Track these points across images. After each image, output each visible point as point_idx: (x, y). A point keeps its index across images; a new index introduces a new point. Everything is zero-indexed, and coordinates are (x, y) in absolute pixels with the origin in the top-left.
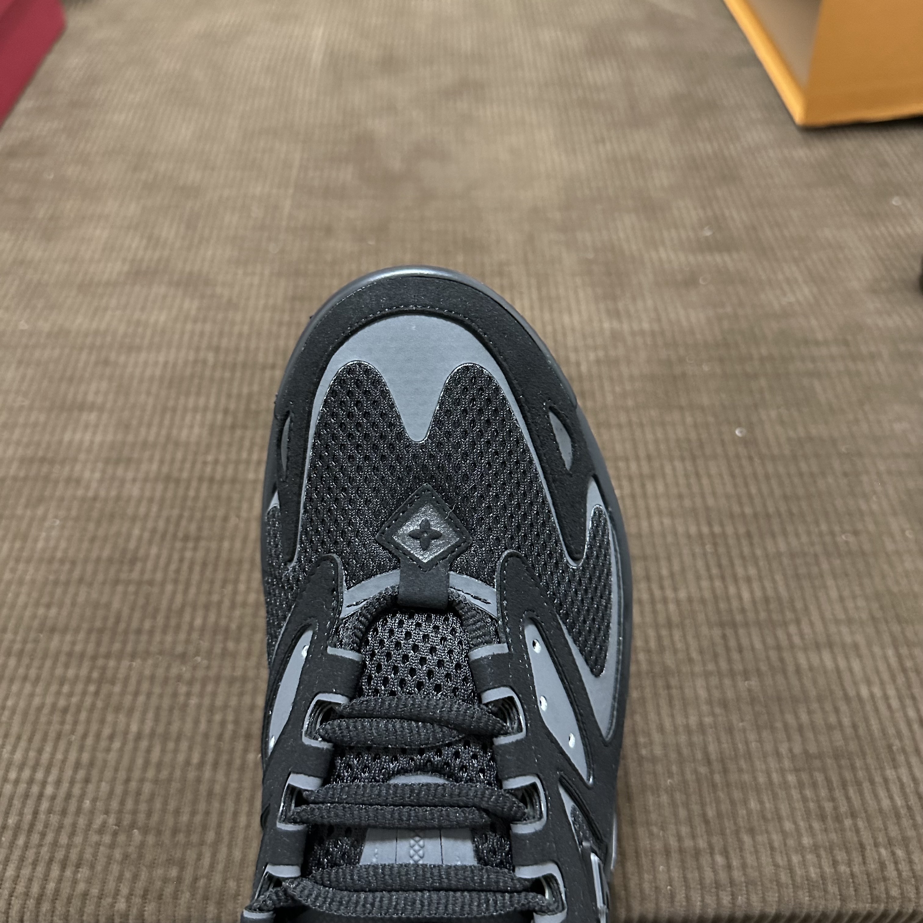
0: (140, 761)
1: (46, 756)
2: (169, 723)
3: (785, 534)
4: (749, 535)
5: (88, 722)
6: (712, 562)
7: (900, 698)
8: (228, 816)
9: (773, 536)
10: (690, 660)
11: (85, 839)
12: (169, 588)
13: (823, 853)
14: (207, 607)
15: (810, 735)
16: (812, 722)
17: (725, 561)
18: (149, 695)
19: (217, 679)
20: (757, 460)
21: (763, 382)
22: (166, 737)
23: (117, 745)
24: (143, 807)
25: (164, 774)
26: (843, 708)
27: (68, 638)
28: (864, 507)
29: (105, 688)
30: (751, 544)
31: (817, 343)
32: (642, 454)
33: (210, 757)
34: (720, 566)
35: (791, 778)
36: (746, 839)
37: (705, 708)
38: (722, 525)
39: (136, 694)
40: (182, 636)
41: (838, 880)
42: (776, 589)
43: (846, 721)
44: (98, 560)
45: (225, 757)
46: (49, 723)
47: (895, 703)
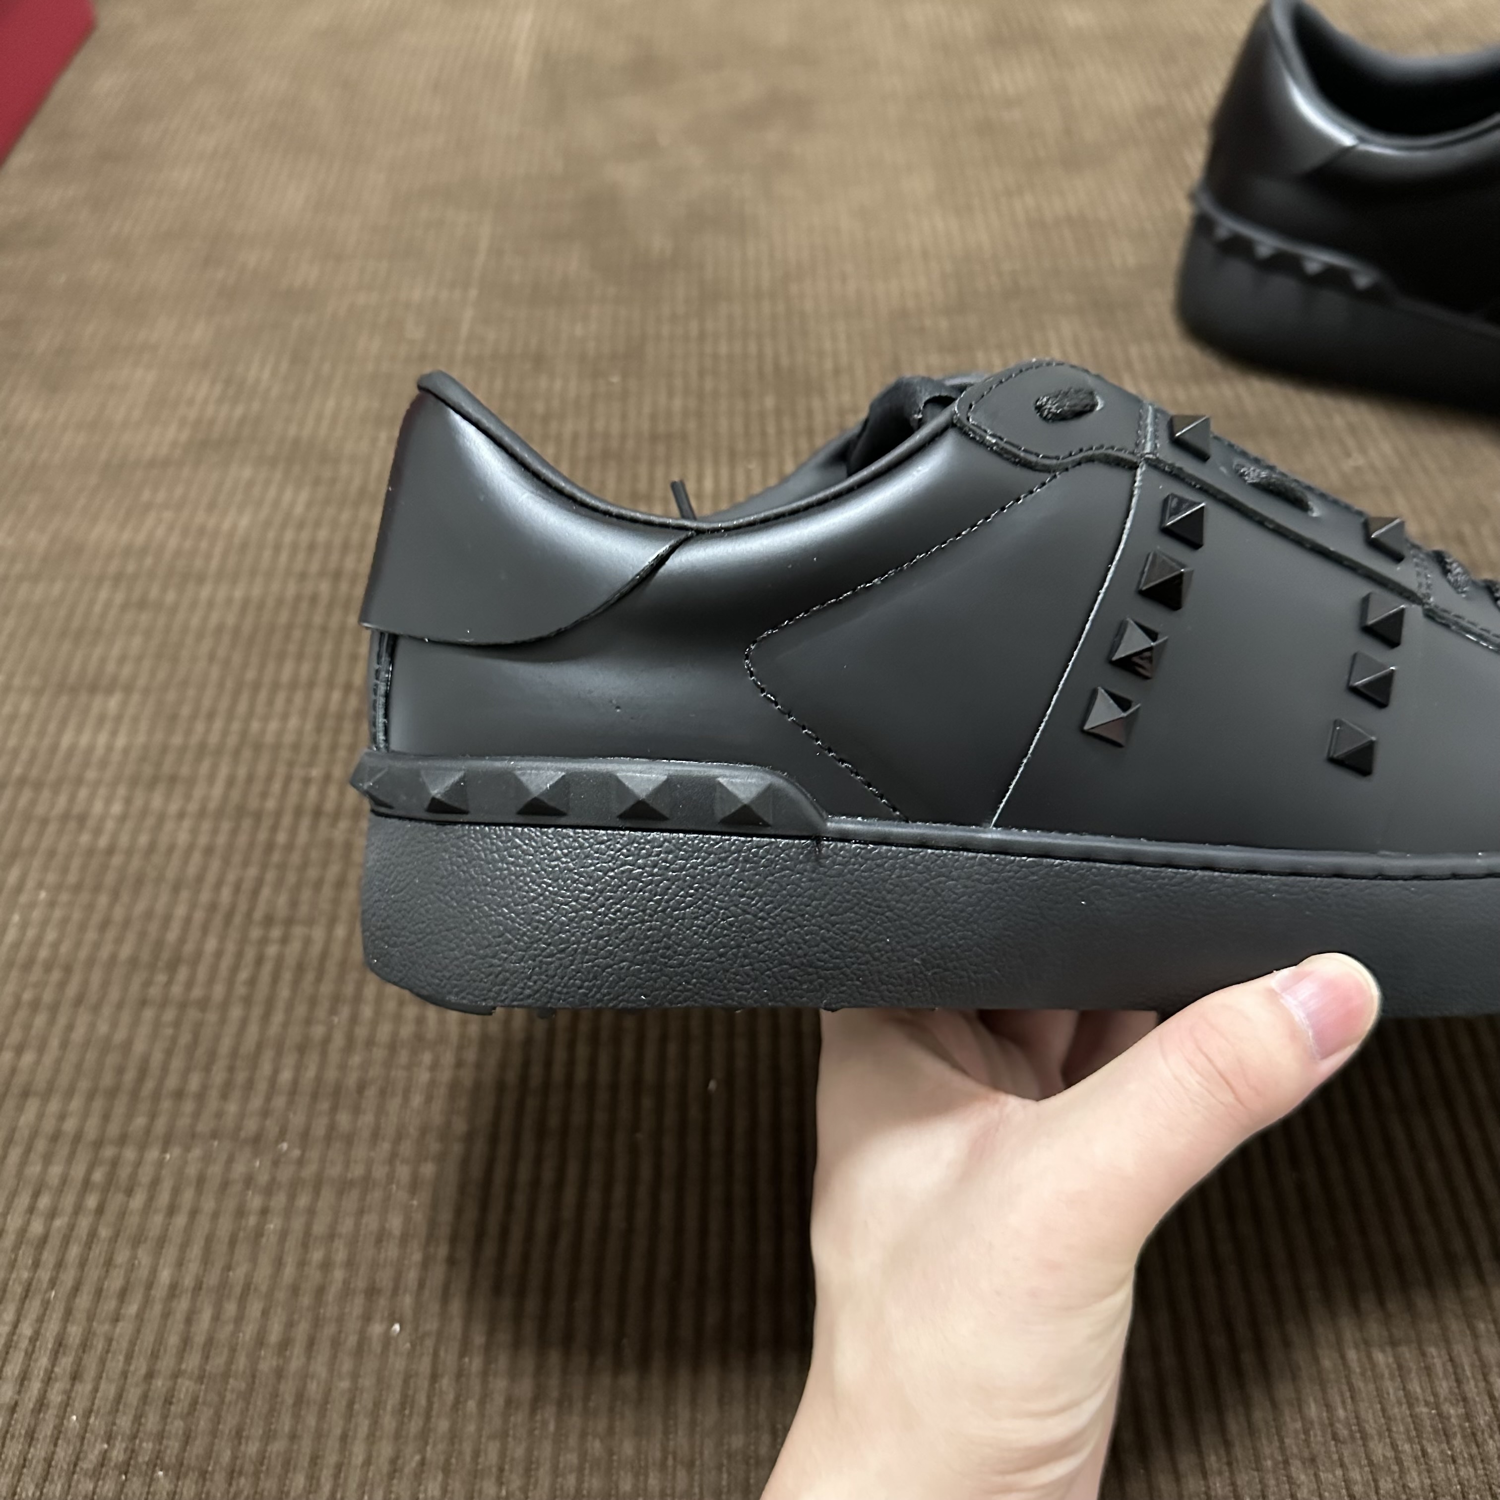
0: (173, 1340)
12: (236, 1012)
24: (177, 1426)
27: (54, 1105)
29: (116, 1201)
40: (256, 1103)
44: (112, 963)
45: (329, 1330)
46: (12, 1265)
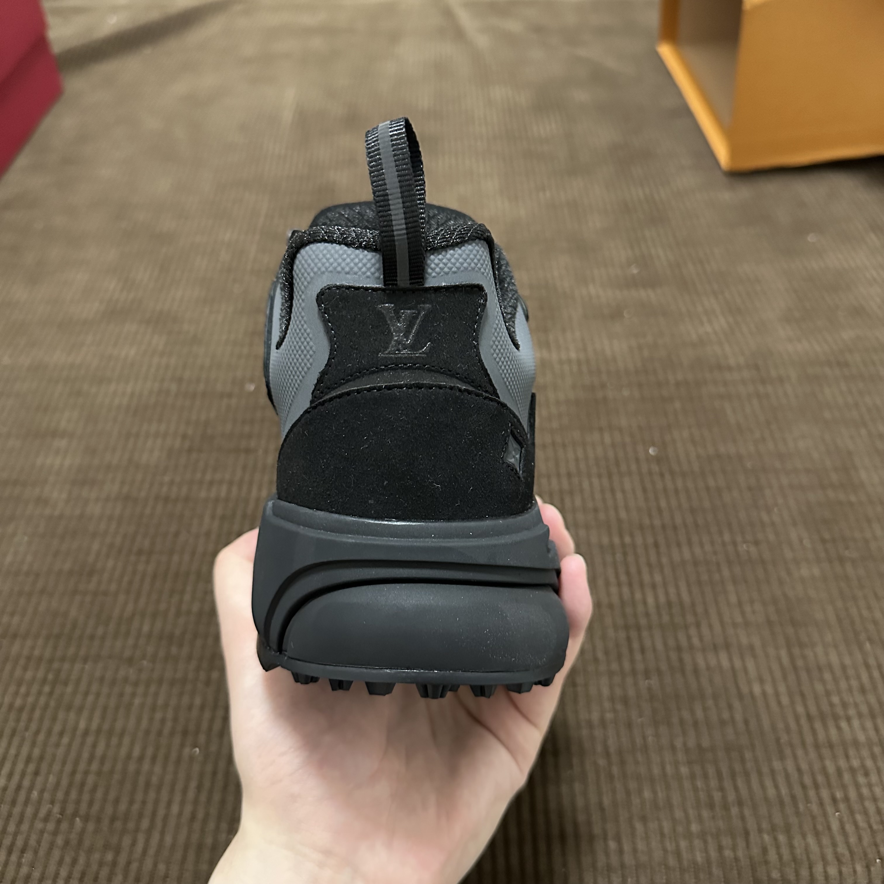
2: (115, 720)
3: (690, 543)
4: (656, 545)
5: (41, 719)
6: (621, 570)
7: (790, 695)
8: (162, 806)
9: (679, 545)
10: (596, 660)
11: (31, 826)
13: (710, 839)
15: (704, 729)
16: (707, 718)
17: (633, 570)
18: (98, 695)
19: (160, 682)
20: (668, 477)
21: (678, 405)
22: (110, 733)
23: (65, 740)
25: (107, 767)
26: (737, 704)
28: (765, 517)
30: (658, 553)
31: (729, 369)
33: (150, 752)
34: (628, 573)
35: (684, 770)
36: (639, 826)
37: (607, 705)
38: (632, 535)
39: (86, 694)
41: (722, 863)
42: (679, 595)
43: (739, 717)
47: (785, 700)
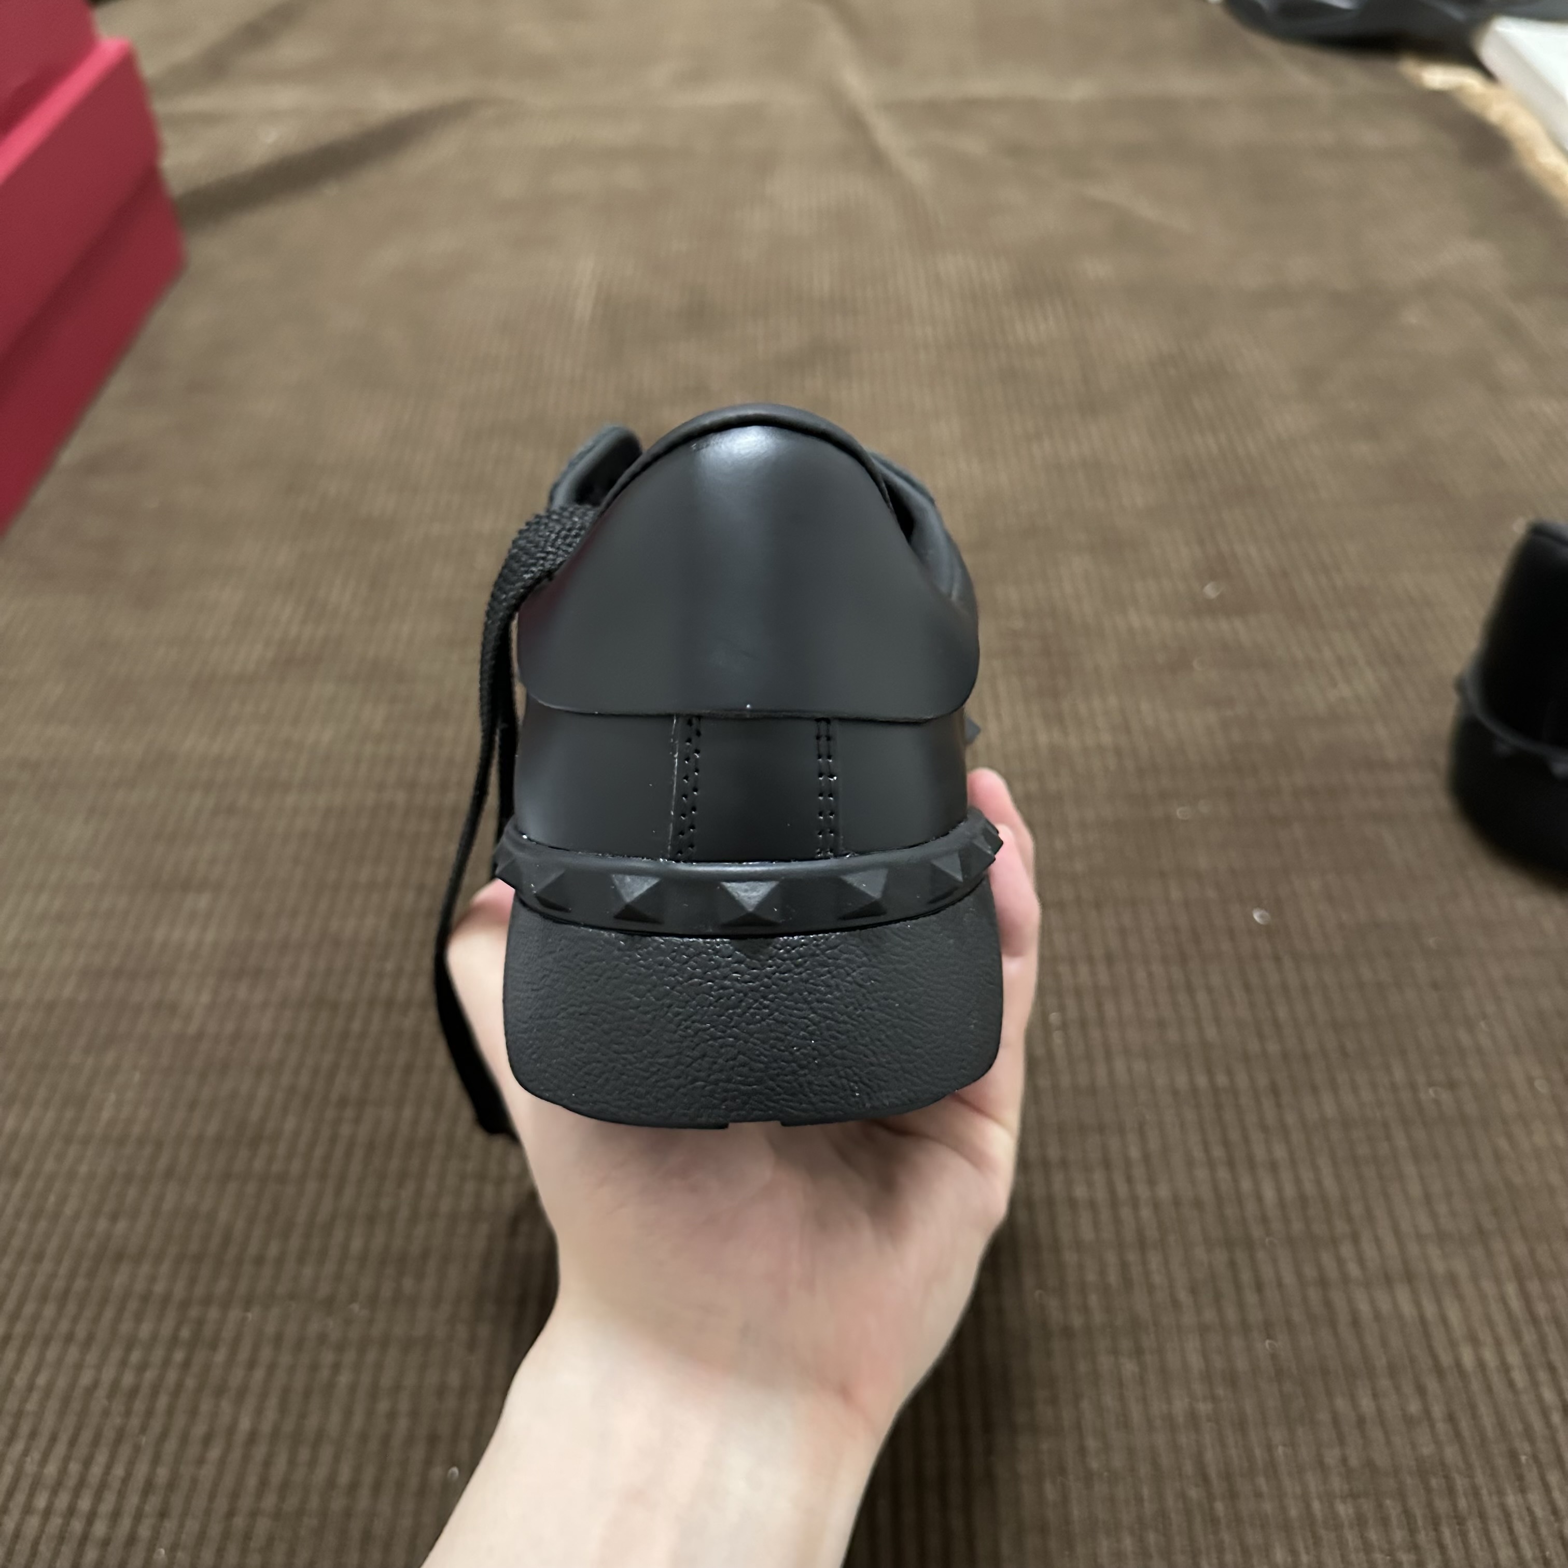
0: (252, 1481)
1: (96, 1471)
2: (303, 1416)
3: (1334, 1088)
4: (1274, 1089)
5: (170, 1412)
7: (1530, 1370)
9: (1315, 1091)
10: (1176, 1304)
12: (311, 1186)
14: (371, 1220)
15: (1376, 1434)
16: (1380, 1412)
17: (1234, 1137)
18: (272, 1368)
19: (385, 1343)
20: (1287, 962)
21: (1298, 831)
22: (297, 1438)
23: (214, 1453)
24: (254, 1560)
25: (292, 1503)
26: (1432, 1385)
27: (145, 1269)
28: (1464, 1038)
29: (200, 1357)
30: (1279, 1106)
31: (1387, 766)
32: (1098, 952)
33: (369, 1475)
34: (1225, 1142)
35: (1344, 1510)
37: (1198, 1388)
38: (1229, 1072)
39: (252, 1365)
42: (1318, 1182)
43: (1440, 1411)
44: (200, 1139)
45: (394, 1473)
46: (106, 1413)
47: (1521, 1379)
